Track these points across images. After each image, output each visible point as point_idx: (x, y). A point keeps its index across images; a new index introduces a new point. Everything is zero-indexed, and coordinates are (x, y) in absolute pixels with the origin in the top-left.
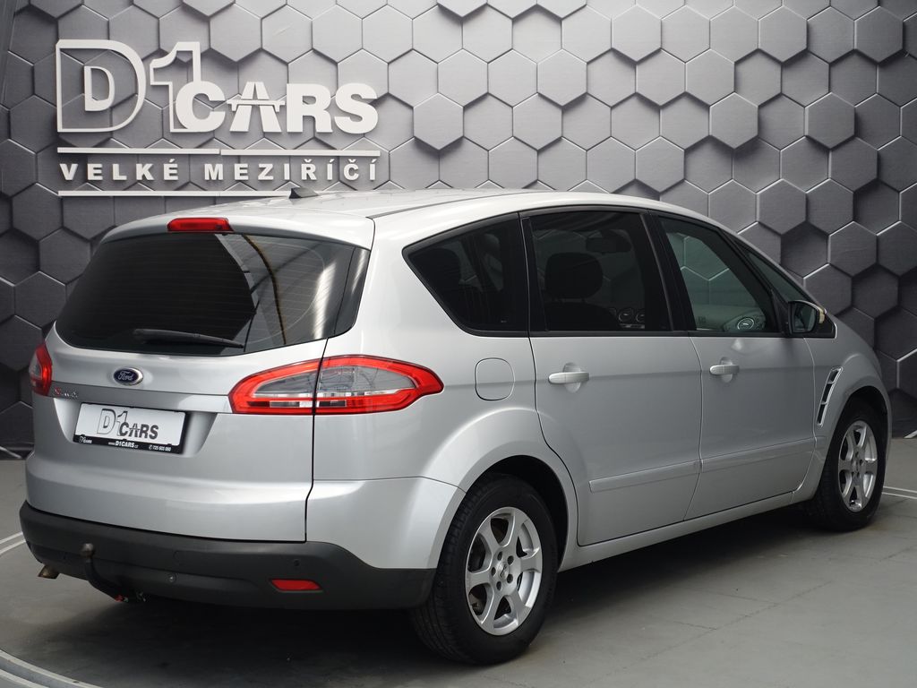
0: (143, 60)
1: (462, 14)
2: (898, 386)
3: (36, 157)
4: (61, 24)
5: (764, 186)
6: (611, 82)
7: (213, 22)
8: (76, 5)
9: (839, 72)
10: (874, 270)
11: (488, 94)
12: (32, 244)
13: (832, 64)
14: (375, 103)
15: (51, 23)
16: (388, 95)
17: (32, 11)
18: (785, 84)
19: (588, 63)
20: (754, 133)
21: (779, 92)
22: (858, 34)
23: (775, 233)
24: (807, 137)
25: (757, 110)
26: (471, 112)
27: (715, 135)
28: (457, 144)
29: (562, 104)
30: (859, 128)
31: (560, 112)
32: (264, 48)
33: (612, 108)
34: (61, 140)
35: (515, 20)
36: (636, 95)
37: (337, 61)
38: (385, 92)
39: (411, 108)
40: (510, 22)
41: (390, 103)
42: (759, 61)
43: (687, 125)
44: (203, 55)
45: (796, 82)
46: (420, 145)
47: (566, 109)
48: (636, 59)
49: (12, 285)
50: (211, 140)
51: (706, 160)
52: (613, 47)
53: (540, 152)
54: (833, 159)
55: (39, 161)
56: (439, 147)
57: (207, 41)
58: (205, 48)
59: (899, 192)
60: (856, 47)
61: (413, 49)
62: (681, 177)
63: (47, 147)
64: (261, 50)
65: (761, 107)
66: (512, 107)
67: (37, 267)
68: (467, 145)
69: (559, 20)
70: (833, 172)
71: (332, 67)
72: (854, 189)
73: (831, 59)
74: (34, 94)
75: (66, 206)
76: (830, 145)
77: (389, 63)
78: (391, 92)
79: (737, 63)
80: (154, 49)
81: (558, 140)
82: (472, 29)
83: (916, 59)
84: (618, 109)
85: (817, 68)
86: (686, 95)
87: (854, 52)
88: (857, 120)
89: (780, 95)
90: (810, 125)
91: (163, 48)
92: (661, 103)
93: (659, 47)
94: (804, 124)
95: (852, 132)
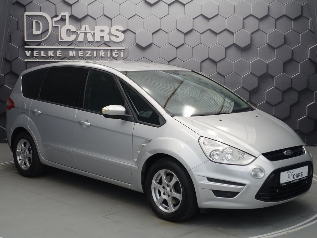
0: (51, 18)
1: (152, 3)
2: (298, 129)
3: (19, 48)
4: (26, 7)
5: (252, 60)
6: (201, 25)
7: (73, 6)
8: (31, 1)
9: (279, 22)
10: (290, 89)
11: (160, 29)
12: (17, 76)
13: (277, 20)
14: (124, 32)
15: (24, 7)
16: (128, 30)
17: (18, 3)
18: (260, 26)
19: (193, 19)
20: (249, 43)
21: (258, 29)
22: (286, 9)
23: (256, 76)
24: (267, 44)
25: (250, 35)
26: (154, 35)
27: (235, 43)
28: (150, 45)
29: (185, 32)
30: (285, 41)
31: (184, 35)
32: (89, 14)
33: (201, 34)
34: (26, 44)
35: (170, 5)
36: (209, 29)
37: (112, 18)
38: (127, 28)
39: (135, 33)
40: (168, 5)
41: (129, 32)
42: (251, 18)
43: (226, 40)
44: (70, 17)
45: (264, 26)
46: (138, 46)
47: (186, 34)
48: (210, 17)
49: (11, 89)
50: (72, 44)
51: (232, 52)
52: (202, 13)
53: (177, 48)
54: (276, 51)
55: (20, 50)
56: (144, 46)
57: (71, 12)
58: (71, 14)
59: (299, 63)
60: (285, 14)
61: (136, 15)
62: (224, 57)
63: (22, 46)
64: (88, 15)
65: (252, 34)
66: (168, 33)
68: (153, 46)
69: (184, 5)
70: (276, 56)
71: (109, 20)
72: (284, 62)
73: (276, 18)
74: (18, 29)
75: (27, 64)
76: (275, 47)
77: (128, 19)
78: (129, 28)
79: (244, 19)
80: (55, 15)
81: (183, 44)
82: (155, 8)
83: (306, 18)
84: (203, 34)
85: (271, 21)
86: (226, 30)
87: (284, 15)
88: (285, 38)
89: (258, 30)
90: (268, 40)
91: (57, 14)
92: (218, 32)
93: (217, 13)
94: (267, 40)
95: (283, 43)
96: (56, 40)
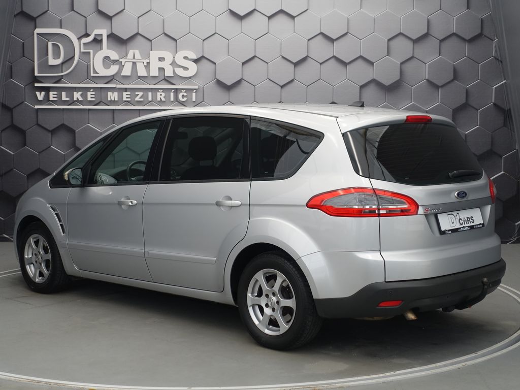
0: (78, 39)
1: (242, 14)
3: (25, 88)
4: (38, 21)
5: (403, 106)
6: (321, 50)
7: (114, 19)
8: (44, 11)
9: (445, 45)
11: (255, 57)
12: (22, 132)
13: (442, 41)
14: (196, 61)
15: (33, 20)
16: (203, 57)
17: (24, 15)
18: (415, 51)
19: (309, 40)
20: (398, 78)
21: (412, 55)
22: (456, 24)
24: (427, 80)
25: (399, 65)
26: (246, 66)
27: (376, 79)
28: (239, 83)
29: (294, 62)
30: (456, 75)
31: (293, 66)
32: (139, 32)
33: (321, 64)
34: (37, 80)
35: (270, 18)
36: (334, 57)
37: (176, 39)
38: (202, 55)
39: (215, 63)
40: (267, 18)
41: (204, 61)
42: (401, 38)
43: (362, 73)
44: (109, 36)
45: (421, 51)
46: (220, 83)
47: (296, 64)
48: (334, 38)
49: (12, 153)
50: (112, 80)
51: (371, 92)
52: (322, 31)
53: (282, 87)
54: (441, 92)
55: (27, 91)
56: (229, 84)
57: (110, 29)
58: (110, 33)
59: (478, 110)
60: (454, 32)
61: (216, 33)
63: (30, 83)
64: (138, 34)
65: (402, 64)
66: (268, 63)
67: (25, 145)
68: (244, 83)
69: (293, 17)
70: (441, 99)
71: (174, 42)
72: (453, 108)
73: (441, 38)
74: (24, 56)
75: (39, 113)
76: (440, 84)
77: (203, 40)
78: (204, 55)
79: (389, 40)
80: (84, 33)
81: (292, 81)
82: (246, 22)
83: (489, 38)
84: (324, 64)
85: (432, 43)
86: (361, 57)
87: (454, 34)
88: (455, 71)
89: (413, 57)
90: (429, 73)
91: (88, 32)
92: (347, 61)
93: (347, 31)
94: (426, 73)
95: (452, 77)
96: (86, 74)
